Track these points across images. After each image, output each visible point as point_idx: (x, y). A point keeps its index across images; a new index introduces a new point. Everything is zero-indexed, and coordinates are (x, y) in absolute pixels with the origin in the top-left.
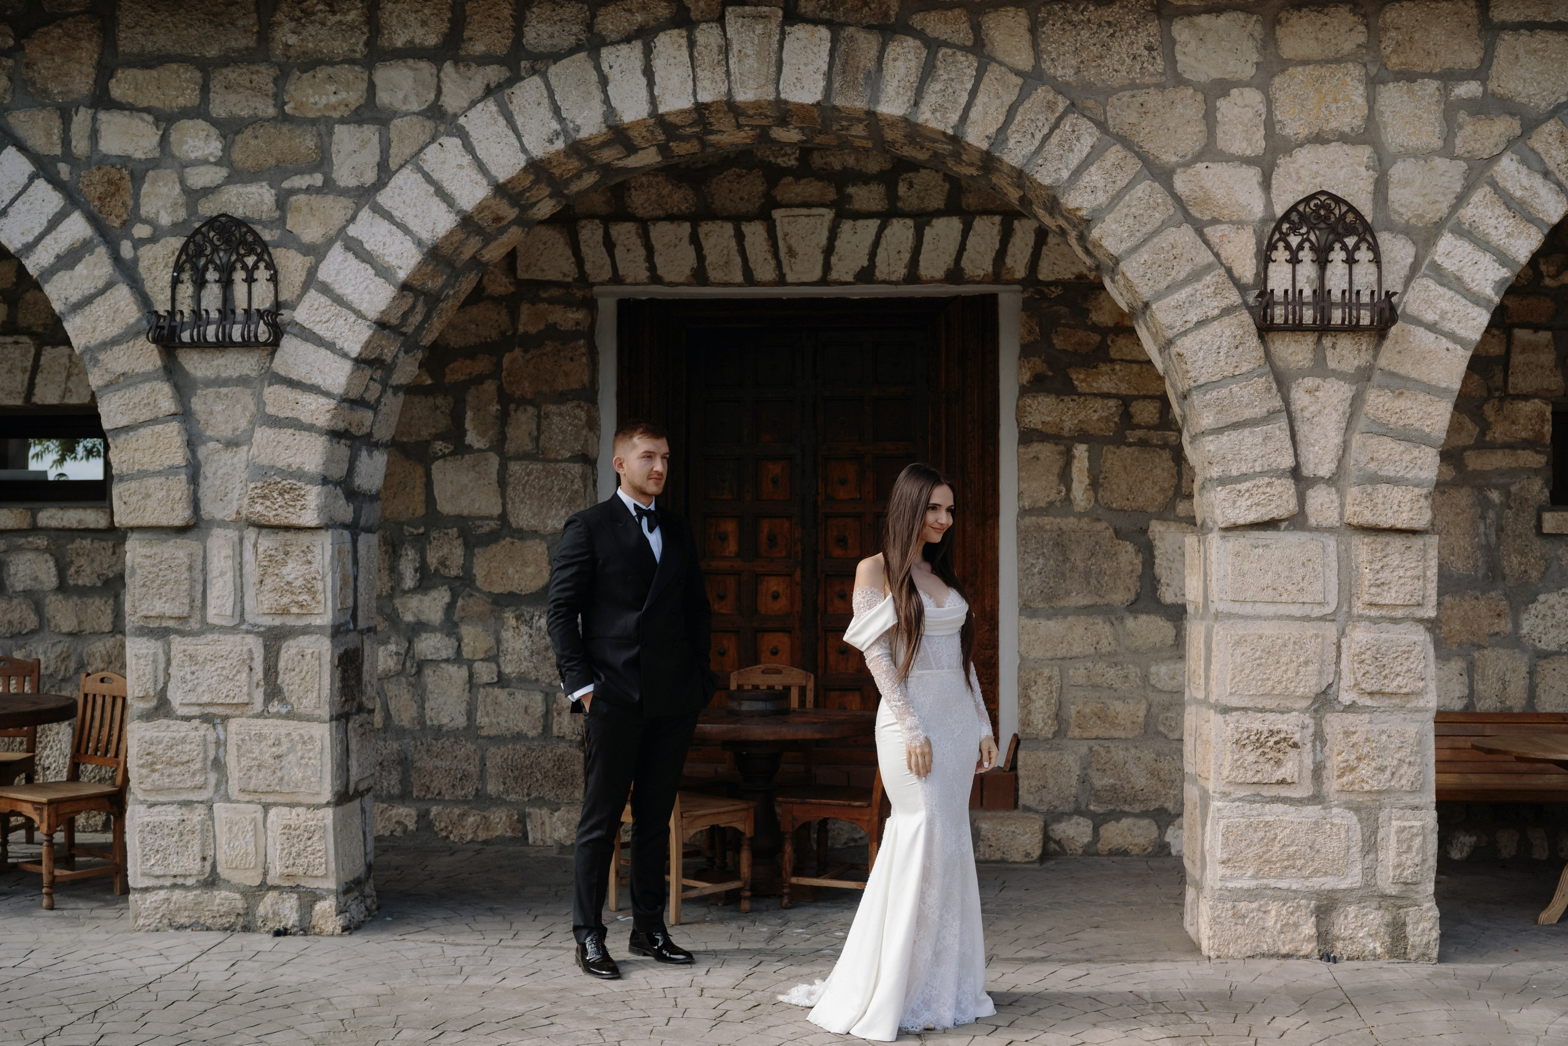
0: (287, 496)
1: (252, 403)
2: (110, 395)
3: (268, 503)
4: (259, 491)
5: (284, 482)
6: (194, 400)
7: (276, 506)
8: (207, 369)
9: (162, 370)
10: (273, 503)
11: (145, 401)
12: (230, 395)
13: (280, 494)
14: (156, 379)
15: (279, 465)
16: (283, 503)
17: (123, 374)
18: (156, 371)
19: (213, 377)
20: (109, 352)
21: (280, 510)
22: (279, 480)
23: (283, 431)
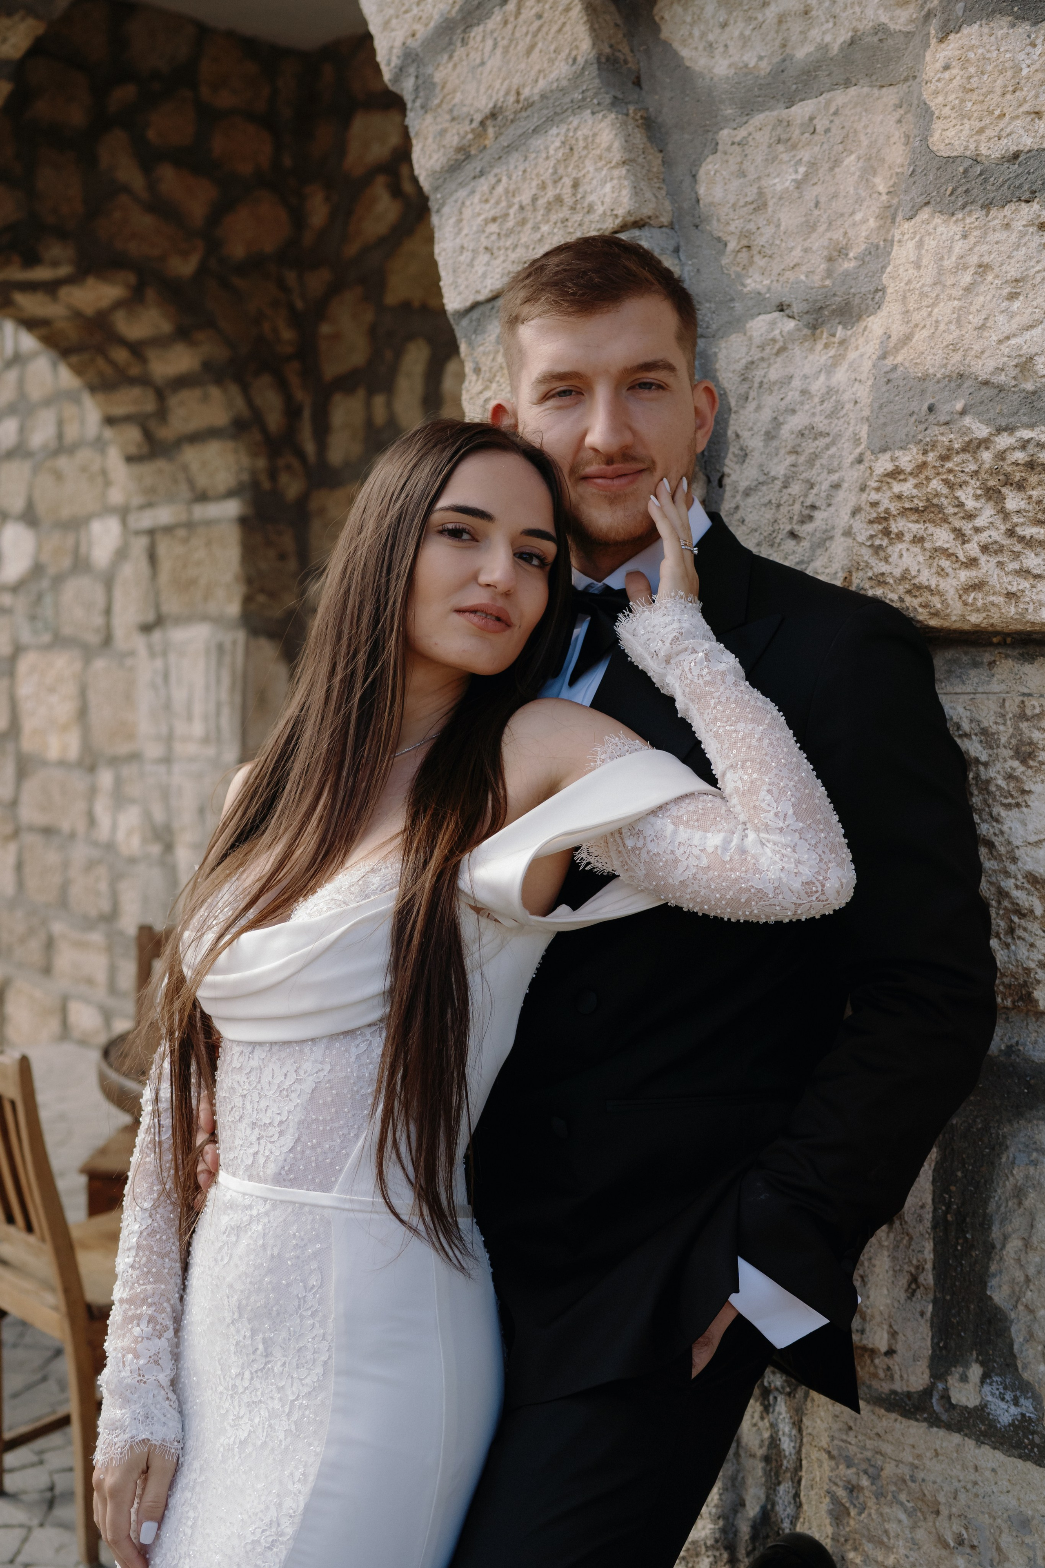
0: (1013, 501)
1: (897, 135)
2: (462, 193)
3: (942, 537)
4: (907, 487)
5: (1004, 441)
6: (709, 167)
7: (973, 549)
8: (745, 41)
9: (593, 70)
10: (959, 534)
11: (550, 193)
12: (821, 124)
13: (992, 494)
14: (578, 107)
15: (984, 368)
16: (997, 535)
17: (493, 115)
18: (577, 77)
19: (765, 67)
20: (460, 52)
21: (988, 565)
22: (982, 431)
23: (998, 216)
